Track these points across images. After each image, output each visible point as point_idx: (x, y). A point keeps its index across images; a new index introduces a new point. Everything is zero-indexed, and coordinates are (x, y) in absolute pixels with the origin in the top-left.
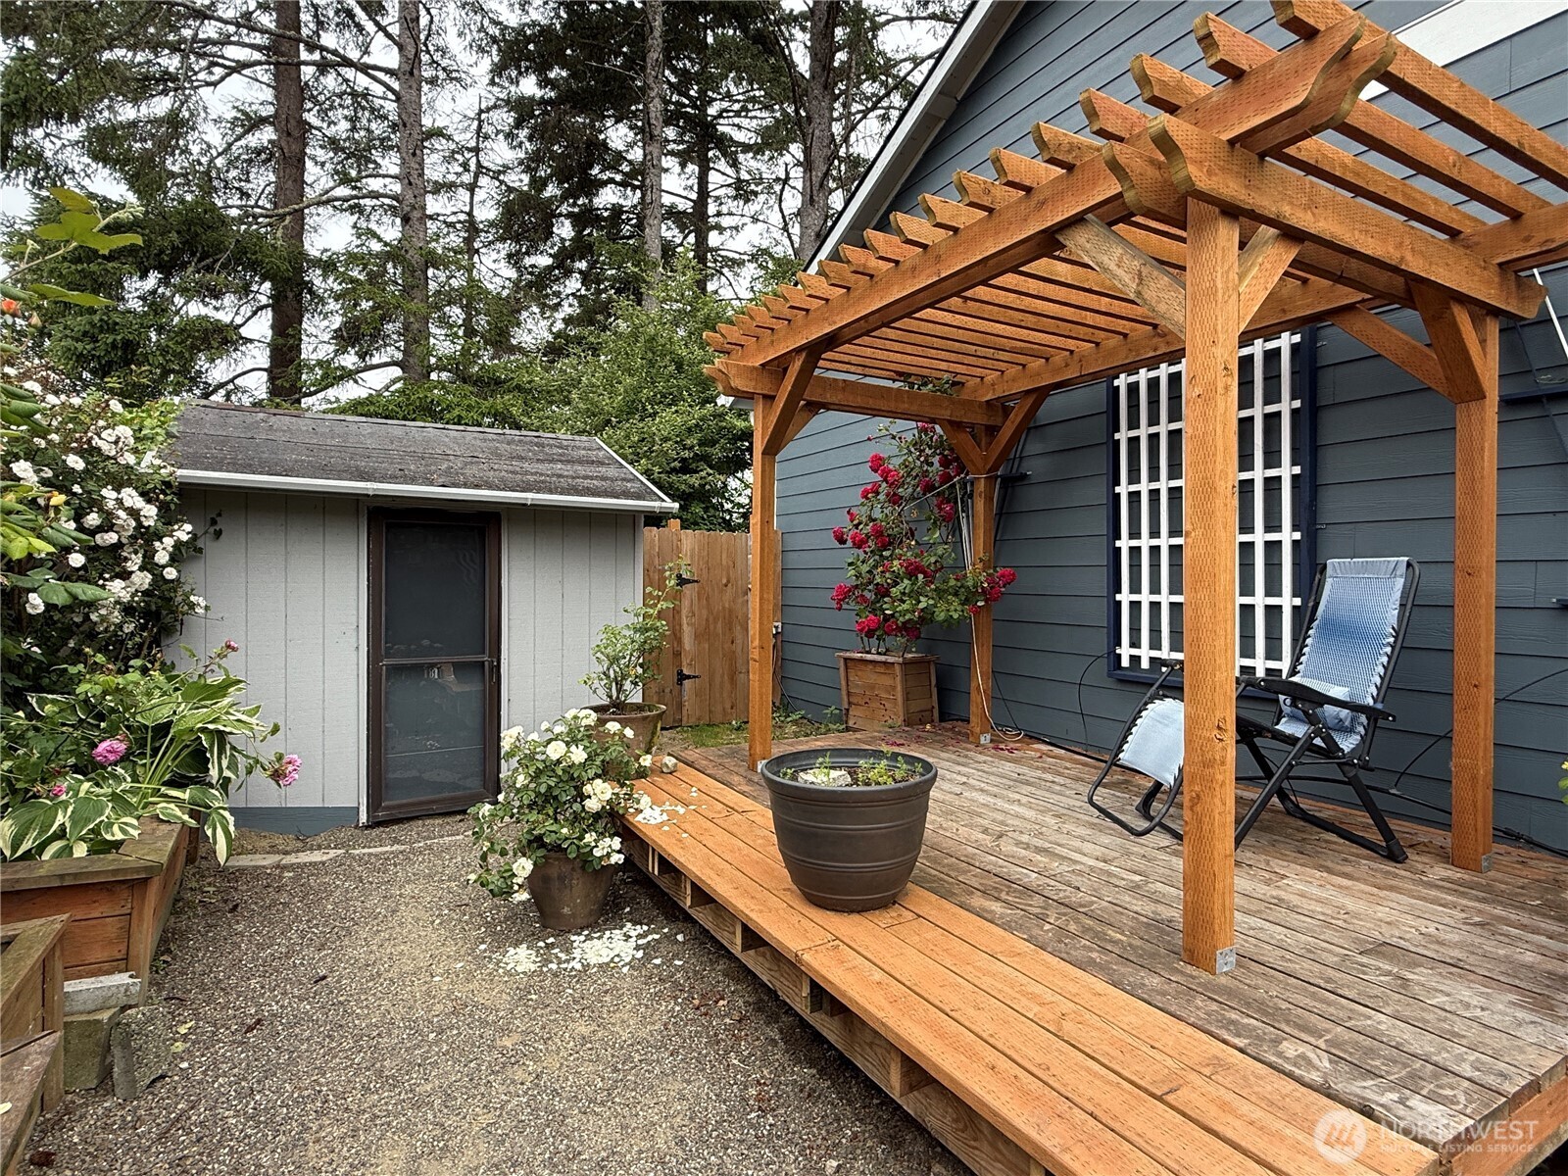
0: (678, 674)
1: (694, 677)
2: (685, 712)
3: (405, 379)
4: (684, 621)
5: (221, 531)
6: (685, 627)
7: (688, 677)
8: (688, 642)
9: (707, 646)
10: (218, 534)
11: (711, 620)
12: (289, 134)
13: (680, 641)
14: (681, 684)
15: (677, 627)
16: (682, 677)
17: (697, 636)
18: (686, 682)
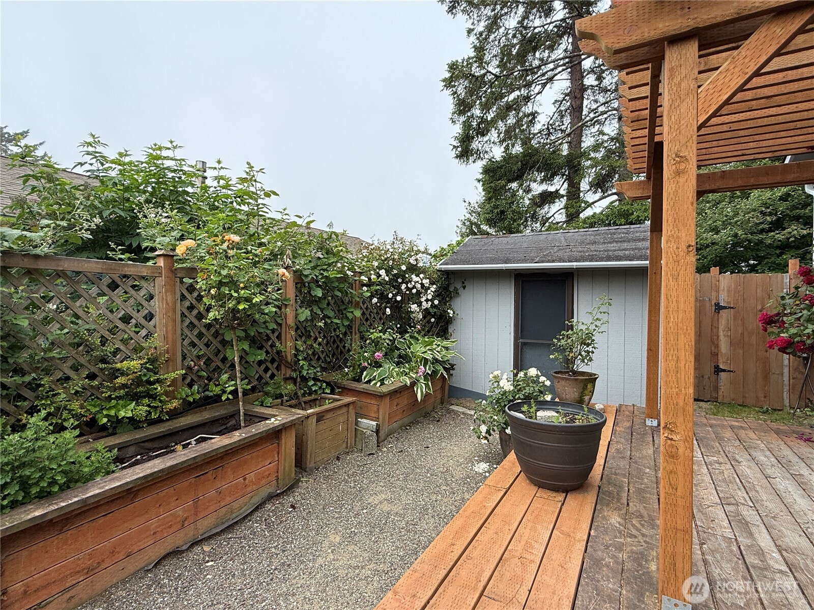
0: (715, 367)
1: (729, 371)
2: (720, 393)
3: (619, 200)
4: (721, 333)
5: (465, 286)
6: (722, 337)
7: (724, 371)
8: (724, 346)
9: (741, 352)
10: (464, 287)
11: (746, 333)
12: (576, 97)
13: (717, 346)
14: (718, 374)
15: (715, 337)
16: (718, 370)
17: (732, 344)
18: (722, 374)
